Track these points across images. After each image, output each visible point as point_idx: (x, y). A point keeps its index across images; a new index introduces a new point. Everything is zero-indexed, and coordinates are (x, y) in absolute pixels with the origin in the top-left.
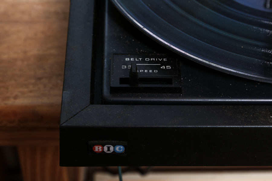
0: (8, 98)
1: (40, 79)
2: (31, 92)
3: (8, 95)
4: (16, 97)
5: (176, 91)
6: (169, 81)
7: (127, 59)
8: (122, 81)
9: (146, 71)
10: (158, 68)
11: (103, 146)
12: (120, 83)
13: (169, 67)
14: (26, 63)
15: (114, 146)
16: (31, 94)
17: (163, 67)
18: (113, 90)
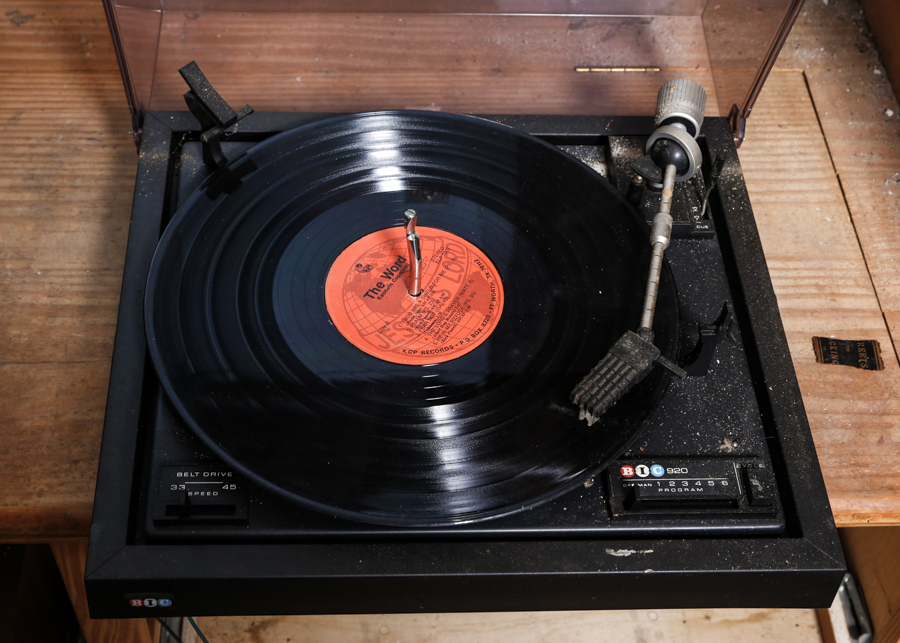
0: (30, 495)
1: (76, 462)
2: (62, 484)
3: (30, 489)
4: (40, 494)
5: (243, 523)
6: (231, 509)
7: (179, 474)
8: (171, 509)
9: (202, 493)
10: (218, 488)
11: (143, 600)
12: (167, 514)
13: (234, 486)
14: (56, 435)
16: (63, 489)
17: (226, 487)
18: (158, 523)
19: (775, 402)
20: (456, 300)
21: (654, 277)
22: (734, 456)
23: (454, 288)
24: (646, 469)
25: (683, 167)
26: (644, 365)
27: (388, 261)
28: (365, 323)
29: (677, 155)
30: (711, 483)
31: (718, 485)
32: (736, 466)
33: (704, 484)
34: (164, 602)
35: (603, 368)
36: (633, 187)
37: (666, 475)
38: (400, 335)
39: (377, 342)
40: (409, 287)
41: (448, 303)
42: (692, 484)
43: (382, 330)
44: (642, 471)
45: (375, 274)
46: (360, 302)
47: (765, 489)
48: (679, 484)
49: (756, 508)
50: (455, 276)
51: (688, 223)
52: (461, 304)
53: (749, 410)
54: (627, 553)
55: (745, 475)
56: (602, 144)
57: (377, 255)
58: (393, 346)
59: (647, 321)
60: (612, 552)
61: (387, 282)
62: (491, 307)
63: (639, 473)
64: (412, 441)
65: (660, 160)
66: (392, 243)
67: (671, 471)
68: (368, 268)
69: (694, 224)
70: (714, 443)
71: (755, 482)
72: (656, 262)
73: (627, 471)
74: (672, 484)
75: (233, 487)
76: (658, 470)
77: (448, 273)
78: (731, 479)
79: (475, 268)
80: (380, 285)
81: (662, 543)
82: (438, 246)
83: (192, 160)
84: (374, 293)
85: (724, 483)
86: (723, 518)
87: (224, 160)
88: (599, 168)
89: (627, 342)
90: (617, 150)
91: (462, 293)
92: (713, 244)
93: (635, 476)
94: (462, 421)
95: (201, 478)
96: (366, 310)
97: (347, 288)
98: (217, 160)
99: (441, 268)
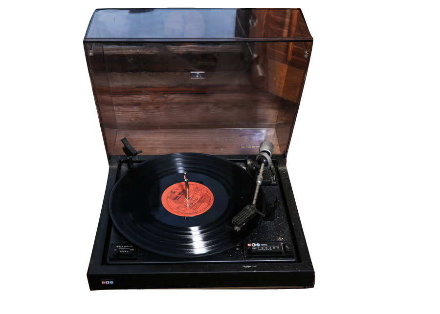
5: (135, 259)
6: (132, 255)
7: (117, 247)
8: (114, 255)
9: (124, 252)
10: (128, 250)
11: (105, 281)
12: (113, 257)
15: (109, 281)
17: (131, 250)
18: (111, 260)
19: (294, 227)
20: (200, 200)
21: (257, 191)
22: (282, 241)
23: (199, 197)
24: (255, 245)
25: (266, 164)
26: (252, 213)
27: (180, 190)
28: (173, 206)
29: (265, 161)
30: (274, 248)
31: (276, 248)
32: (282, 244)
33: (272, 248)
34: (112, 282)
35: (240, 214)
36: (252, 170)
37: (261, 246)
38: (183, 209)
39: (176, 211)
40: (186, 197)
41: (197, 201)
42: (268, 248)
43: (178, 208)
44: (254, 245)
45: (176, 194)
46: (172, 201)
47: (290, 249)
48: (264, 248)
49: (288, 254)
50: (200, 194)
51: (269, 181)
52: (201, 201)
53: (287, 230)
54: (249, 267)
55: (284, 245)
56: (245, 162)
57: (177, 189)
58: (181, 212)
59: (254, 202)
60: (244, 266)
61: (179, 196)
62: (210, 202)
63: (253, 245)
64: (185, 236)
65: (260, 162)
66: (182, 186)
67: (262, 245)
68: (174, 192)
69: (271, 181)
70: (276, 238)
71: (287, 247)
72: (257, 187)
73: (249, 245)
74: (262, 248)
75: (133, 250)
76: (258, 245)
77: (198, 193)
78: (280, 247)
79: (206, 192)
80: (178, 197)
81: (259, 264)
82: (195, 187)
83: (124, 167)
84: (176, 199)
85: (278, 248)
86: (277, 257)
87: (134, 166)
88: (244, 168)
89: (248, 207)
90: (249, 163)
91: (201, 198)
92: (277, 187)
93: (252, 246)
94: (200, 231)
95: (123, 247)
96: (173, 203)
97: (168, 197)
98: (132, 167)
99: (196, 192)
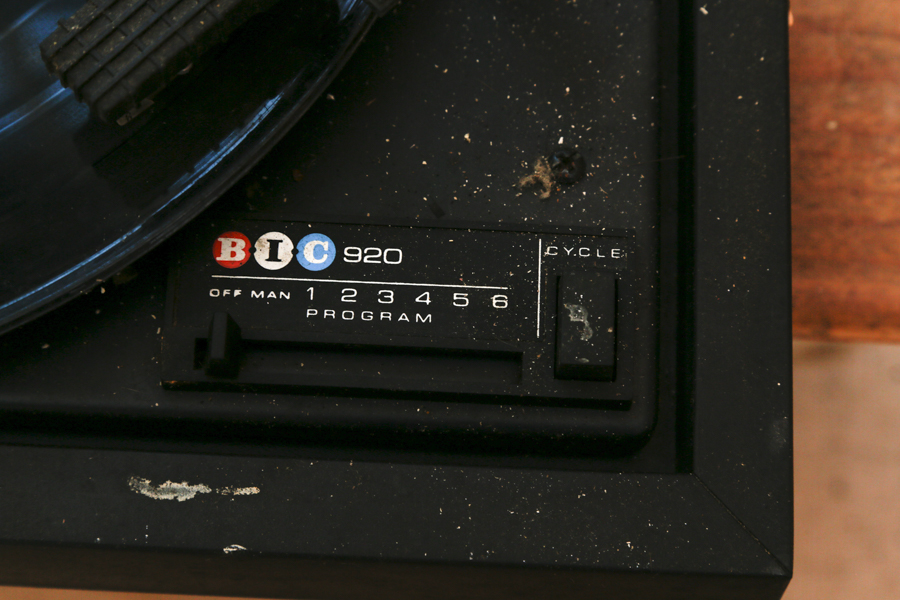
24: (286, 247)
30: (461, 299)
31: (479, 305)
33: (442, 298)
37: (338, 268)
42: (405, 299)
44: (274, 250)
48: (368, 298)
54: (184, 491)
60: (145, 487)
63: (262, 256)
71: (577, 315)
73: (231, 249)
74: (350, 295)
76: (317, 252)
78: (521, 295)
85: (499, 301)
93: (251, 265)
